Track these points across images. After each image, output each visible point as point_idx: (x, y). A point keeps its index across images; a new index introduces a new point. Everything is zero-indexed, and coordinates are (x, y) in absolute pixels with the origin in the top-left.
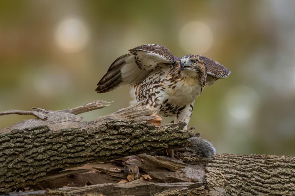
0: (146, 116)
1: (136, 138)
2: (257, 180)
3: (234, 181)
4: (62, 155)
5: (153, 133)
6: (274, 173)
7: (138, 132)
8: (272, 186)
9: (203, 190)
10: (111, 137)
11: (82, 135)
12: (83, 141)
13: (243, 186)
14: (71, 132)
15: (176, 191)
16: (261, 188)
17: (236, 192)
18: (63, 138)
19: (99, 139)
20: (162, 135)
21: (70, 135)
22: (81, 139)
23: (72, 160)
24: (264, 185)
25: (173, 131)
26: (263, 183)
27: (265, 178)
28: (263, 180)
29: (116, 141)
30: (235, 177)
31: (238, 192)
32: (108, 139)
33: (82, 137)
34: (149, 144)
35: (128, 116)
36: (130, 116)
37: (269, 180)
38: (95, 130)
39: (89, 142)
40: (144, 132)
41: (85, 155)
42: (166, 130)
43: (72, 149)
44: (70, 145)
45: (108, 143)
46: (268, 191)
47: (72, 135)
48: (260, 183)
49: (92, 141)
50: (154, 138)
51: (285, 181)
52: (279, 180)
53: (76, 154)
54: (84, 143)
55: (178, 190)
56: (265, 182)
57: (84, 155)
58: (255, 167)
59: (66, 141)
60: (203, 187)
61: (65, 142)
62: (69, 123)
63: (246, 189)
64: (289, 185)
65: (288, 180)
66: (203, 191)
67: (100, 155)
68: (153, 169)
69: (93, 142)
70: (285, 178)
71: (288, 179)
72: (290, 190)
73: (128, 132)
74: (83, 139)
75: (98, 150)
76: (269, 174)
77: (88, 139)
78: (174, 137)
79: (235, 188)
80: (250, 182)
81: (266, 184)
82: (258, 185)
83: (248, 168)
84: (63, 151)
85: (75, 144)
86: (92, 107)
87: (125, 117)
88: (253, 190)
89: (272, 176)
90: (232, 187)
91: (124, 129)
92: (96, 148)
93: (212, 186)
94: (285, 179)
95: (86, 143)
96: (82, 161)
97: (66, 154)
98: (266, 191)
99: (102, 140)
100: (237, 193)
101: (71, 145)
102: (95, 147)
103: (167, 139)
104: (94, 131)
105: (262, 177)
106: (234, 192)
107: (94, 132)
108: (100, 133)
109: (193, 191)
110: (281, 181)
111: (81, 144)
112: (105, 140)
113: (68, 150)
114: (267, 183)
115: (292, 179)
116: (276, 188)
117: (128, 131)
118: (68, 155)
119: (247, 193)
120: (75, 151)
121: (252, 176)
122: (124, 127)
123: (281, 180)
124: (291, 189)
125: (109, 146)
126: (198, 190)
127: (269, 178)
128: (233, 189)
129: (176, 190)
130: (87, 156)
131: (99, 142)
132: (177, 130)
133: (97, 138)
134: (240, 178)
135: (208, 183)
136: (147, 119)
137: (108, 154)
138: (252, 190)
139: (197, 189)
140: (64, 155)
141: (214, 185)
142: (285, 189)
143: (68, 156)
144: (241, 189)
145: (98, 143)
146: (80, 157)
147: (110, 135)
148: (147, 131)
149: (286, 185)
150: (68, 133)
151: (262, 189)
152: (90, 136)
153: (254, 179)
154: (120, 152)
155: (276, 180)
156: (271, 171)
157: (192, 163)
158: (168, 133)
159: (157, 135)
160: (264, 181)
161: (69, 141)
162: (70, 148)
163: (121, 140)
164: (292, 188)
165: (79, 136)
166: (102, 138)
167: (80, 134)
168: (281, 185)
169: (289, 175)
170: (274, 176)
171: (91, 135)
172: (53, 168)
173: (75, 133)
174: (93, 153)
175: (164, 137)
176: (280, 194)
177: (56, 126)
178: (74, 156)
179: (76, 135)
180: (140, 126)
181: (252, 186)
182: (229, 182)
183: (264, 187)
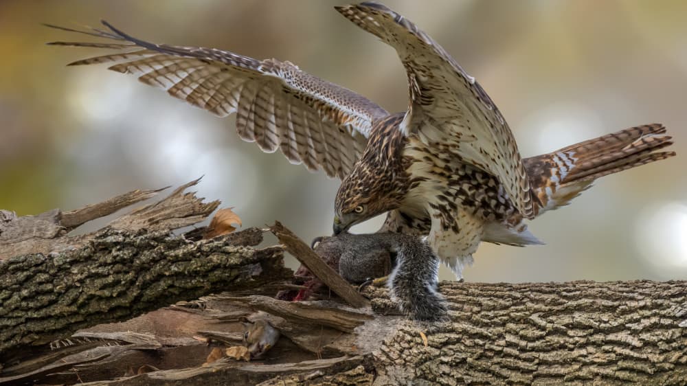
0: (183, 217)
1: (143, 269)
2: (509, 345)
3: (450, 349)
4: (15, 314)
5: (171, 256)
6: (556, 325)
7: (146, 256)
8: (542, 355)
9: (359, 375)
10: (100, 270)
11: (44, 268)
12: (47, 282)
13: (469, 360)
14: (23, 262)
15: (291, 381)
16: (516, 363)
17: (452, 374)
18: (10, 278)
19: (79, 276)
20: (190, 260)
21: (22, 270)
22: (43, 277)
23: (39, 324)
24: (523, 355)
25: (211, 250)
26: (523, 350)
27: (529, 337)
28: (523, 343)
29: (110, 279)
30: (458, 341)
31: (458, 373)
32: (98, 275)
33: (45, 272)
34: (170, 282)
35: (150, 220)
36: (153, 219)
37: (538, 343)
38: (68, 256)
39: (62, 282)
40: (155, 256)
41: (59, 312)
42: (198, 248)
43: (32, 301)
44: (25, 293)
45: (98, 282)
46: (530, 368)
47: (26, 270)
48: (515, 352)
49: (66, 281)
50: (174, 268)
51: (577, 342)
52: (562, 342)
53: (43, 313)
54: (49, 287)
55: (295, 380)
56: (528, 348)
57: (57, 312)
58: (519, 314)
59: (16, 284)
60: (360, 369)
61: (14, 286)
62: (33, 243)
63: (480, 366)
64: (583, 352)
65: (583, 340)
66: (361, 377)
67: (90, 310)
68: (307, 330)
69: (68, 284)
70: (577, 336)
71: (584, 337)
72: (585, 364)
73: (125, 257)
74: (46, 276)
75: (81, 300)
76: (543, 329)
77: (59, 276)
78: (213, 264)
79: (451, 366)
80: (491, 350)
81: (528, 353)
82: (509, 355)
83: (500, 318)
84: (13, 307)
85: (33, 289)
86: (125, 200)
87: (144, 222)
88: (497, 369)
89: (549, 334)
90: (442, 363)
91: (119, 250)
92: (77, 295)
93: (383, 365)
94: (577, 339)
95: (55, 286)
96: (59, 326)
97: (23, 313)
98: (526, 368)
99: (87, 277)
100: (455, 377)
101: (26, 291)
102: (75, 294)
103: (198, 269)
104: (67, 258)
105: (523, 337)
106: (448, 375)
107: (68, 260)
108: (82, 262)
109: (337, 378)
110: (566, 344)
111: (46, 289)
112: (93, 276)
113: (24, 304)
114: (533, 349)
115: (592, 339)
116: (550, 359)
117: (125, 254)
118: (27, 314)
119: (480, 375)
120: (39, 304)
121: (501, 336)
122: (118, 247)
123: (566, 342)
124: (587, 360)
125: (100, 289)
126: (348, 376)
127: (541, 337)
128: (446, 369)
129: (293, 379)
130: (66, 314)
131: (81, 281)
132: (220, 247)
133: (76, 274)
134: (468, 342)
135: (376, 359)
136: (178, 225)
137: (104, 307)
138: (493, 368)
139: (347, 373)
140: (20, 315)
141: (389, 361)
142: (575, 360)
143: (26, 316)
144: (466, 366)
145: (78, 285)
146: (49, 317)
147: (100, 265)
148: (162, 253)
149: (576, 353)
150: (18, 265)
151: (518, 365)
152: (60, 269)
153: (502, 342)
154: (124, 301)
155: (556, 341)
156: (551, 322)
157: (386, 313)
158: (203, 254)
159: (182, 260)
160: (527, 346)
161: (21, 284)
162: (25, 299)
163: (121, 276)
164: (590, 357)
165: (40, 272)
166: (86, 274)
167: (40, 267)
168: (564, 353)
169: (591, 327)
170: (556, 331)
171: (61, 267)
172: (6, 345)
173: (31, 264)
174: (74, 308)
175: (194, 265)
176: (559, 373)
177: (9, 252)
178: (39, 316)
179: (33, 269)
180: (148, 243)
181: (496, 360)
182: (437, 352)
183: (525, 360)
